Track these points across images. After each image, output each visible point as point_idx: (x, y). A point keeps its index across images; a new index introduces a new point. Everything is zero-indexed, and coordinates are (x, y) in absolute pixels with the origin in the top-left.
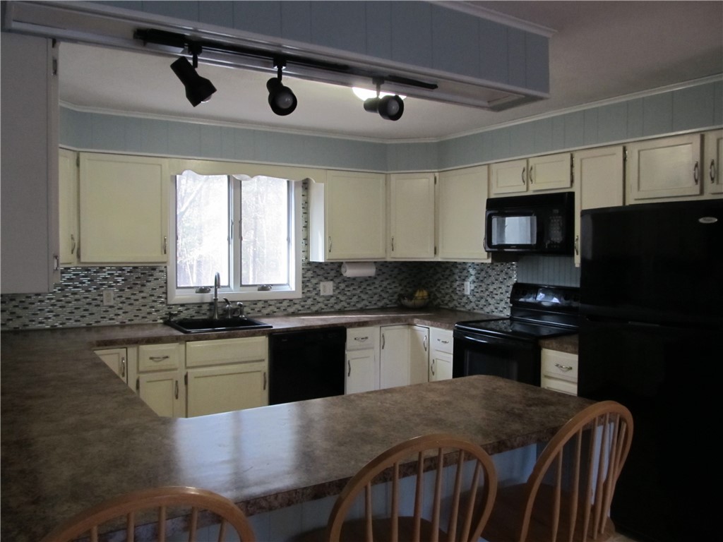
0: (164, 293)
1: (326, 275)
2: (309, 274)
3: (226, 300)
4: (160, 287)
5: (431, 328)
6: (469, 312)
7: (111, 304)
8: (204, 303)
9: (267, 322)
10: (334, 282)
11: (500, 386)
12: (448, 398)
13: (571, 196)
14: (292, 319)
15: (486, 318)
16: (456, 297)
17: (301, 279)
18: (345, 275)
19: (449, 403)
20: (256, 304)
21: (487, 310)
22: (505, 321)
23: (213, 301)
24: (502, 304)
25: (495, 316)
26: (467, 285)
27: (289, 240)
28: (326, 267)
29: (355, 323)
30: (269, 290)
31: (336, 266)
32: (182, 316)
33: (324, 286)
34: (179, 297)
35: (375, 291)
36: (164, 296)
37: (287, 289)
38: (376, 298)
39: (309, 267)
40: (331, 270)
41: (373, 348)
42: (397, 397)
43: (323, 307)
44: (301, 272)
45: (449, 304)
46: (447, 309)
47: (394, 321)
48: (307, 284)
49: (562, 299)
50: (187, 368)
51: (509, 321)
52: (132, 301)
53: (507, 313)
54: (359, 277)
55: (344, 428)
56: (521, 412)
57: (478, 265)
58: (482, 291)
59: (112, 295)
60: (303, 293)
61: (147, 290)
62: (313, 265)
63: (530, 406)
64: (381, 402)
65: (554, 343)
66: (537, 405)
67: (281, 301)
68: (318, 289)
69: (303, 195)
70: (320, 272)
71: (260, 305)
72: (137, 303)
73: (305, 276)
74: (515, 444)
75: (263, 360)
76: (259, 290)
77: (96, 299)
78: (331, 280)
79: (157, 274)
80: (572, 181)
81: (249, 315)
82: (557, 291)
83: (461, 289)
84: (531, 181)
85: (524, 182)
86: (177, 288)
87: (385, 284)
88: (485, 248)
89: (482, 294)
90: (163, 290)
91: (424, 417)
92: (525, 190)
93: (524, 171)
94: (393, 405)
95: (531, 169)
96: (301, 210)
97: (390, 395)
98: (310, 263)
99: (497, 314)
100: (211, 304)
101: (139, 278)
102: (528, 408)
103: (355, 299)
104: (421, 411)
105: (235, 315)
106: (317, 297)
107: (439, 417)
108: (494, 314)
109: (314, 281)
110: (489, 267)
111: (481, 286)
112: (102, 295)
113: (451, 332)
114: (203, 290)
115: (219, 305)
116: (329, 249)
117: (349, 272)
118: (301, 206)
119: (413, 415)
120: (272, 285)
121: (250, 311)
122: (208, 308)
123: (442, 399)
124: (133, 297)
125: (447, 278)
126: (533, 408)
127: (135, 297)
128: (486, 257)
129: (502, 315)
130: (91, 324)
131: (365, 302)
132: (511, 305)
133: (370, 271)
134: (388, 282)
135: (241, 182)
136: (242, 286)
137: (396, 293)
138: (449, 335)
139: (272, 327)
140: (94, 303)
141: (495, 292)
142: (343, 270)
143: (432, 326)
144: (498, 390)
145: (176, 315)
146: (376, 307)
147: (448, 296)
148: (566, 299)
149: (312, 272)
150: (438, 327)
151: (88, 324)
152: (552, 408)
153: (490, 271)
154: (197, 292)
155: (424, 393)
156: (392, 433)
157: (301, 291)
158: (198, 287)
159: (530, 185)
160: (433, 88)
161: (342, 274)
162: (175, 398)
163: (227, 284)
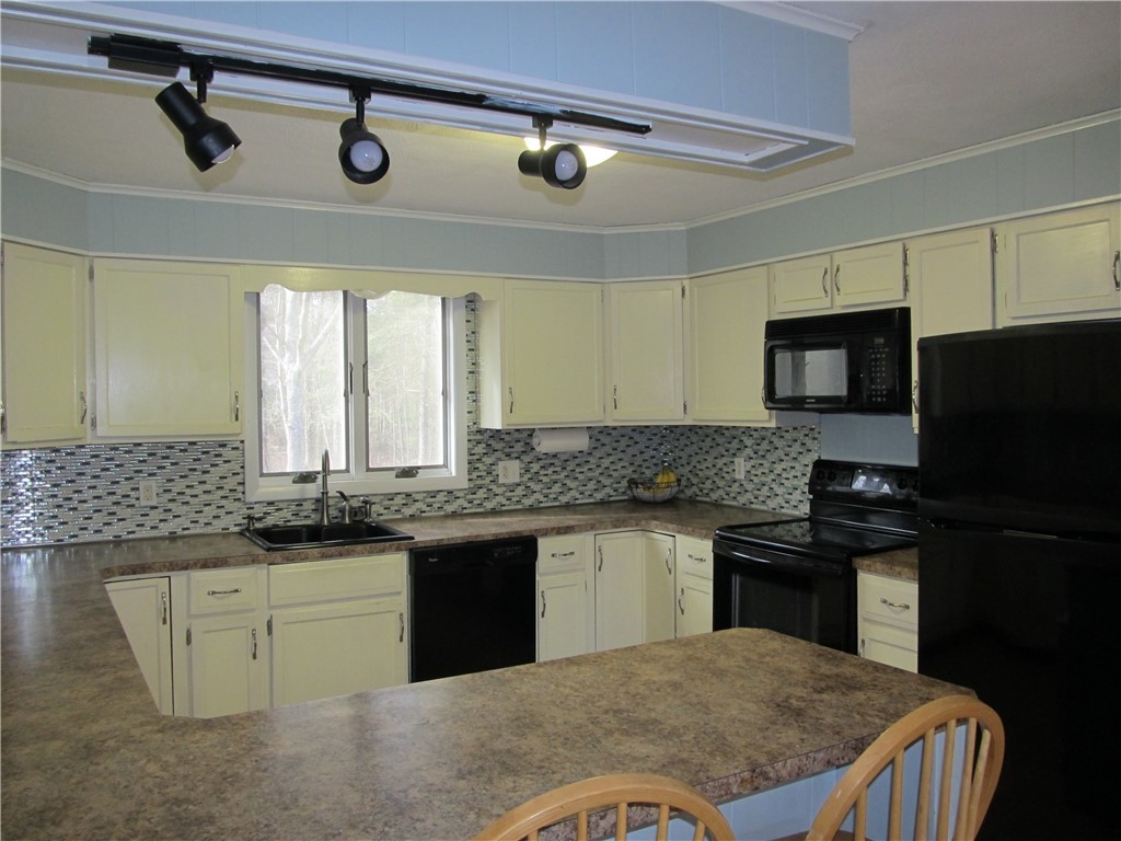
0: (239, 484)
1: (507, 450)
2: (480, 449)
3: (342, 494)
4: (234, 474)
5: (678, 536)
6: (743, 509)
7: (154, 503)
8: (305, 500)
9: (406, 529)
10: (521, 460)
11: (774, 650)
12: (676, 677)
13: (905, 313)
14: (450, 523)
15: (770, 519)
16: (721, 483)
17: (465, 457)
18: (538, 449)
19: (676, 686)
20: (392, 499)
21: (772, 504)
22: (802, 524)
23: (320, 495)
24: (797, 495)
25: (784, 514)
26: (739, 464)
27: (445, 393)
28: (507, 438)
29: (553, 529)
30: (414, 476)
31: (525, 434)
32: (270, 521)
33: (505, 469)
34: (264, 490)
35: (590, 474)
36: (240, 488)
37: (443, 473)
38: (592, 485)
39: (479, 437)
40: (513, 442)
41: (583, 570)
42: (587, 673)
43: (504, 502)
44: (466, 445)
45: (711, 494)
46: (706, 503)
47: (617, 524)
48: (477, 465)
49: (895, 486)
50: (271, 608)
51: (807, 523)
52: (188, 499)
53: (805, 509)
54: (564, 453)
55: (478, 739)
56: (803, 705)
57: (756, 430)
58: (763, 473)
59: (155, 490)
60: (470, 480)
61: (212, 478)
62: (487, 435)
63: (821, 691)
64: (557, 686)
65: (878, 564)
66: (832, 689)
67: (434, 494)
68: (494, 473)
69: (468, 321)
70: (499, 446)
71: (399, 500)
72: (197, 500)
73: (473, 452)
74: (784, 773)
75: (399, 593)
76: (397, 476)
77: (128, 496)
78: (517, 458)
79: (227, 453)
80: (906, 289)
81: (382, 518)
82: (887, 472)
83: (730, 470)
84: (838, 290)
85: (826, 291)
86: (262, 475)
87: (606, 462)
88: (765, 404)
89: (763, 479)
90: (239, 479)
91: (625, 715)
92: (829, 305)
93: (826, 272)
94: (576, 690)
95: (838, 270)
96: (465, 347)
97: (574, 669)
98: (480, 431)
99: (789, 511)
100: (318, 500)
101: (199, 460)
102: (816, 696)
103: (557, 488)
104: (623, 704)
105: (357, 519)
106: (493, 487)
107: (653, 715)
108: (783, 511)
109: (488, 460)
110: (774, 434)
111: (761, 465)
112: (137, 489)
113: (709, 544)
114: (306, 478)
115: (331, 502)
116: (509, 408)
117: (546, 445)
118: (465, 339)
119: (607, 712)
120: (419, 468)
121: (382, 511)
122: (313, 507)
123: (666, 677)
124: (188, 491)
125: (707, 452)
126: (825, 696)
127: (194, 492)
128: (767, 418)
129: (796, 513)
130: (120, 536)
131: (574, 493)
132: (811, 497)
133: (581, 443)
134: (611, 459)
135: (365, 301)
136: (368, 470)
137: (624, 477)
138: (705, 548)
139: (412, 538)
140: (125, 501)
141: (784, 475)
142: (535, 441)
143: (679, 532)
144: (768, 659)
145: (259, 519)
146: (591, 500)
147: (710, 481)
148: (901, 486)
149: (486, 445)
150: (688, 534)
151: (115, 537)
152: (860, 696)
153: (775, 439)
154: (294, 482)
155: (637, 664)
156: (561, 750)
157: (467, 477)
158: (296, 473)
159: (837, 297)
160: (643, 133)
161: (533, 449)
162: (251, 657)
163: (343, 467)
